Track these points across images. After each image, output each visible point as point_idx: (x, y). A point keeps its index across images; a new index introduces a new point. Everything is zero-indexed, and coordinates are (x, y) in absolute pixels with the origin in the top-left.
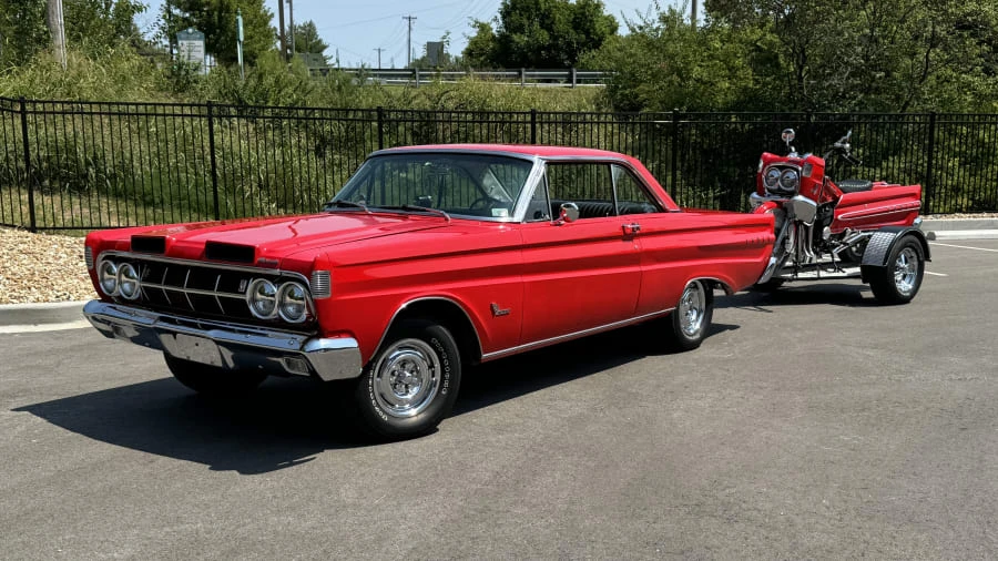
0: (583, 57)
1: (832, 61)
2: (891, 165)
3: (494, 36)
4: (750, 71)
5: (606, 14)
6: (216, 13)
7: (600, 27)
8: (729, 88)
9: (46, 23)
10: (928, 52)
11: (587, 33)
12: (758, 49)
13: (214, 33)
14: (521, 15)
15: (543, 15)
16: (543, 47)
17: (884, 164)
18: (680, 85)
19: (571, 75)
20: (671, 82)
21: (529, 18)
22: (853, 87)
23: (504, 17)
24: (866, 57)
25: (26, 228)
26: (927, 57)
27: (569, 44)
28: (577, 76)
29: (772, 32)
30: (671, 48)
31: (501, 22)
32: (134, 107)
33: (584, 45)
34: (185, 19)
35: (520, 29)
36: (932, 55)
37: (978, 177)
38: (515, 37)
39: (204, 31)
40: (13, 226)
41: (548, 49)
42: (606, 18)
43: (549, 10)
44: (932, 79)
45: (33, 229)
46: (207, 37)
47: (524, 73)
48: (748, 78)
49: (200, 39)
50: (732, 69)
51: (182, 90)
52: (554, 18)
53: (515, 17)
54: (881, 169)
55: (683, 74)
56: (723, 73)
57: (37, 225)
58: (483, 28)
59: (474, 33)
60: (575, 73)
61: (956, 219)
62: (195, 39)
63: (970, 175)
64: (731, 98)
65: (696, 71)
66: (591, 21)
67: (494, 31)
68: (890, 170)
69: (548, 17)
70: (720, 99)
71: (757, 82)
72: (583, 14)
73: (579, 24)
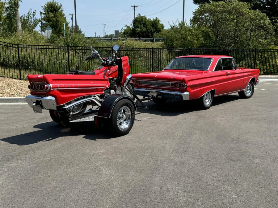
0: (155, 35)
1: (226, 36)
2: (242, 63)
3: (131, 29)
4: (203, 38)
5: (161, 23)
6: (55, 22)
7: (159, 27)
8: (197, 43)
9: (16, 24)
10: (251, 33)
11: (156, 28)
12: (204, 33)
13: (54, 28)
14: (138, 23)
15: (144, 23)
16: (144, 32)
17: (240, 63)
18: (184, 42)
19: (154, 39)
20: (182, 41)
21: (140, 24)
22: (231, 43)
23: (133, 24)
24: (234, 35)
25: (19, 79)
26: (250, 34)
27: (151, 31)
28: (155, 40)
29: (208, 28)
30: (182, 32)
31: (132, 25)
32: (43, 46)
33: (155, 31)
34: (46, 24)
35: (138, 27)
36: (252, 34)
37: (264, 66)
38: (137, 29)
39: (51, 27)
40: (15, 78)
41: (145, 32)
42: (161, 24)
43: (145, 22)
44: (251, 41)
45: (20, 79)
46: (52, 29)
47: (141, 39)
48: (202, 40)
49: (51, 29)
50: (198, 38)
51: (52, 43)
52: (147, 24)
53: (136, 24)
54: (239, 64)
55: (185, 39)
56: (196, 39)
57: (22, 78)
58: (128, 27)
59: (125, 28)
60: (155, 39)
61: (262, 77)
62: (49, 29)
63: (262, 66)
64: (198, 45)
65: (189, 38)
66: (157, 25)
67: (131, 28)
68: (242, 65)
69: (145, 24)
70: (195, 46)
71: (205, 41)
72: (155, 23)
73: (154, 26)
